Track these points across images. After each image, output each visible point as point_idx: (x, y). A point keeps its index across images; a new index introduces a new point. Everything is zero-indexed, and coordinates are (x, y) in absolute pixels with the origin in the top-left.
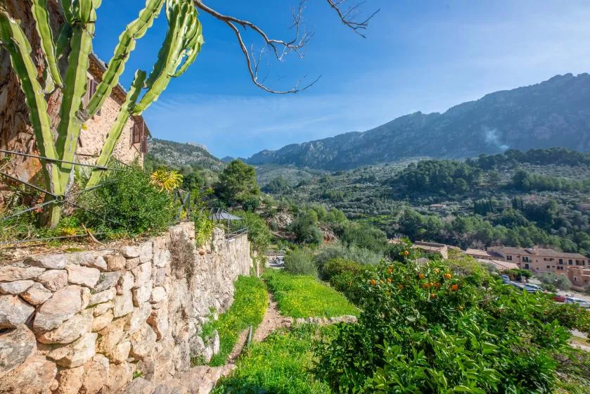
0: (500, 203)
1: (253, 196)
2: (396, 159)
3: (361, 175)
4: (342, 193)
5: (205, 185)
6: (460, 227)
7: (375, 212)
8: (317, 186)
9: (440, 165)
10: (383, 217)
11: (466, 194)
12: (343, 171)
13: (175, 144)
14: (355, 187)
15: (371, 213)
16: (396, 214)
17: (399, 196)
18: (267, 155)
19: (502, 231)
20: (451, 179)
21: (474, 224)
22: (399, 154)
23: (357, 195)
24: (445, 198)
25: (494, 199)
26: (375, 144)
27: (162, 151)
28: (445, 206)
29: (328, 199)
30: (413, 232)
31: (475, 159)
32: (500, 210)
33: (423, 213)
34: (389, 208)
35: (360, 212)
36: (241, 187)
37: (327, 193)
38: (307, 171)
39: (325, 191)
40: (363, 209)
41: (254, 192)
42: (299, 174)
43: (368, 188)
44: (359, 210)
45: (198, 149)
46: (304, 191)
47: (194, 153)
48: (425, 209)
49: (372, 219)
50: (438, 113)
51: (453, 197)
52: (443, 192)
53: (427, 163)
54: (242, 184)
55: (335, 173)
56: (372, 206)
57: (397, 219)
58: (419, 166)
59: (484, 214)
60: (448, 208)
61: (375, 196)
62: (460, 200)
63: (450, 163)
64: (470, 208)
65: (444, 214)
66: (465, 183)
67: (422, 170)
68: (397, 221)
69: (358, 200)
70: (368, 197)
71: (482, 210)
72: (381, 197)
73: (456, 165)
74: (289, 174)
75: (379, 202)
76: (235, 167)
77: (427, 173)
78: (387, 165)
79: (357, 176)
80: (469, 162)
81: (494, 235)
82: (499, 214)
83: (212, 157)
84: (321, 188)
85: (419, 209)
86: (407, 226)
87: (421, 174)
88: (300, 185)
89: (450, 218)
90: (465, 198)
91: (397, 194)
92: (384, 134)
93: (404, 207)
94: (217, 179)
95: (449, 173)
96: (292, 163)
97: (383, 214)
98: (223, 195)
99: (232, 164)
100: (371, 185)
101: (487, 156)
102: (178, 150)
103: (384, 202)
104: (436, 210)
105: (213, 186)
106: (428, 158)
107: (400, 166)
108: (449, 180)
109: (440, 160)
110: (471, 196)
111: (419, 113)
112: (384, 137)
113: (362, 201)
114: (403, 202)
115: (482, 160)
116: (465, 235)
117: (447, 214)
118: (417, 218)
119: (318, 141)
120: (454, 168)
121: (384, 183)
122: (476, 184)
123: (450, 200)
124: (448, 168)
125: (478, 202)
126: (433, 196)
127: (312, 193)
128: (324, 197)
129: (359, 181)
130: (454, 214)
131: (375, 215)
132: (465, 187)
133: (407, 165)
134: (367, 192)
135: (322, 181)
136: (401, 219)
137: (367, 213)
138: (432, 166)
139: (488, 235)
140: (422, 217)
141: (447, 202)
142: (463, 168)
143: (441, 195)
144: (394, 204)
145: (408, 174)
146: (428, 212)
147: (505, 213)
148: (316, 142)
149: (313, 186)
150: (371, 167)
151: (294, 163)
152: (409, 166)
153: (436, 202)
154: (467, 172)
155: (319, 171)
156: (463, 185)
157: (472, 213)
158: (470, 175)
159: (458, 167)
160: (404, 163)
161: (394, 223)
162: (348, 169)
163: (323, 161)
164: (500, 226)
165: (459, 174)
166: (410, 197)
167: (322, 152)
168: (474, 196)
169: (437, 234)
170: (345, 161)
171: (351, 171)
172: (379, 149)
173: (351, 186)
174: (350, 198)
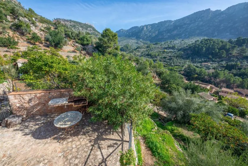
0: (241, 65)
1: (116, 51)
2: (188, 38)
3: (168, 45)
4: (157, 54)
5: (91, 43)
6: (216, 76)
7: (172, 64)
8: (145, 50)
9: (214, 42)
10: (176, 67)
11: (223, 59)
12: (159, 43)
13: (80, 23)
14: (164, 51)
15: (170, 65)
16: (183, 66)
17: (186, 57)
18: (123, 32)
19: (238, 79)
20: (218, 50)
21: (224, 74)
22: (189, 35)
23: (165, 55)
24: (210, 60)
25: (239, 63)
26: (179, 28)
27: (74, 26)
28: (209, 64)
29: (150, 56)
30: (190, 76)
31: (234, 40)
32: (240, 69)
33: (197, 67)
34: (180, 63)
36: (110, 45)
37: (150, 53)
38: (141, 42)
39: (149, 52)
40: (167, 62)
41: (116, 49)
42: (137, 43)
43: (170, 52)
44: (164, 63)
45: (90, 27)
46: (139, 51)
47: (89, 29)
48: (199, 65)
49: (170, 67)
50: (220, 10)
51: (216, 60)
52: (210, 56)
53: (206, 40)
54: (111, 44)
55: (155, 43)
56: (171, 61)
57: (183, 69)
58: (201, 42)
59: (230, 70)
60: (211, 65)
61: (174, 57)
62: (218, 62)
63: (219, 41)
64: (223, 67)
65: (208, 68)
66: (225, 53)
67: (202, 44)
68: (183, 70)
69: (165, 58)
70: (170, 57)
71: (229, 68)
72: (177, 57)
73: (222, 42)
74: (132, 43)
75: (175, 59)
76: (107, 33)
77: (205, 46)
78: (183, 40)
79: (166, 45)
80: (230, 42)
81: (234, 81)
82: (238, 71)
83: (97, 31)
84: (147, 51)
85: (195, 65)
86: (188, 73)
87: (201, 46)
88: (137, 49)
89: (212, 71)
90: (222, 61)
91: (185, 56)
92: (185, 22)
93: (187, 63)
94: (98, 41)
95: (217, 47)
96: (134, 37)
97: (176, 65)
98: (100, 49)
99: (105, 31)
100: (172, 51)
101: (243, 38)
102: (81, 27)
103: (178, 60)
104: (205, 66)
105: (95, 44)
106: (206, 38)
107: (190, 41)
108: (216, 51)
109: (214, 39)
110: (225, 60)
111: (209, 9)
112: (185, 24)
113: (167, 58)
114: (188, 61)
116: (218, 80)
117: (210, 69)
118: (195, 69)
119: (149, 25)
120: (221, 44)
121: (179, 50)
122: (231, 54)
123: (213, 61)
124: (218, 44)
125: (229, 63)
126: (204, 58)
127: (142, 53)
128: (148, 55)
129: (166, 48)
130: (214, 68)
131: (172, 66)
132: (224, 55)
134: (169, 54)
135: (147, 47)
136: (185, 69)
137: (168, 64)
138: (209, 42)
139: (230, 81)
140: (197, 69)
141: (211, 62)
142: (226, 44)
143: (209, 58)
144: (183, 61)
145: (194, 46)
146: (200, 66)
147: (243, 70)
148: (147, 25)
149: (143, 49)
150: (174, 41)
151: (135, 37)
152: (196, 41)
153: (205, 62)
154: (228, 47)
155: (147, 42)
156: (223, 54)
157: (223, 69)
158: (229, 48)
159: (224, 44)
160: (192, 40)
161: (181, 70)
162: (162, 42)
163: (150, 36)
164: (237, 77)
165: (223, 48)
166: (192, 58)
167: (150, 32)
168: (227, 60)
169: (203, 78)
170: (161, 37)
171: (163, 43)
172: (180, 31)
173: (162, 50)
174: (160, 57)
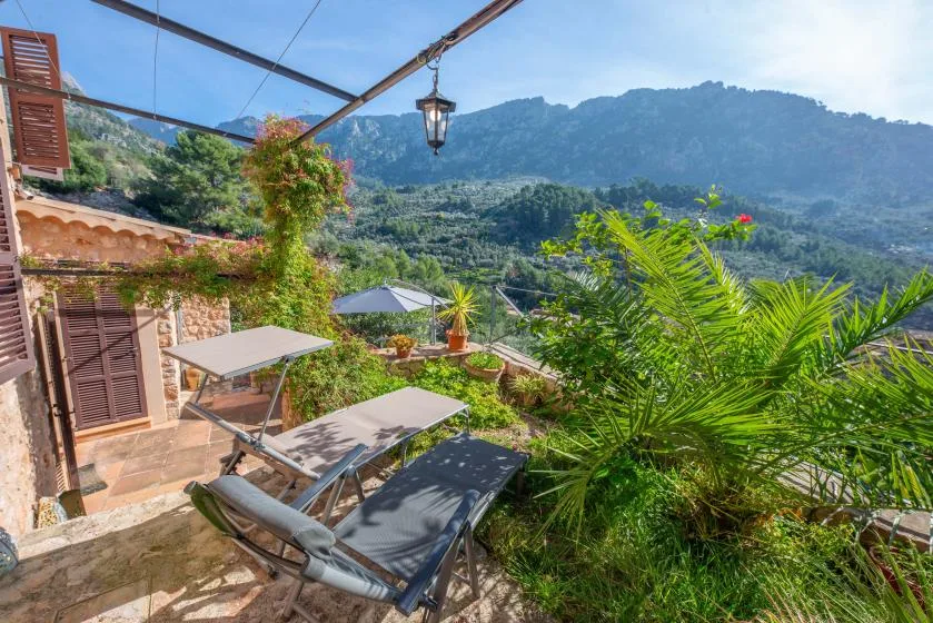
2: (502, 176)
3: (449, 198)
4: (416, 228)
7: (471, 262)
8: (370, 210)
9: (565, 195)
10: (482, 270)
12: (416, 186)
14: (438, 218)
15: (465, 264)
16: (501, 268)
17: (506, 238)
22: (506, 169)
23: (441, 231)
26: (471, 143)
28: (564, 257)
29: (391, 236)
31: (605, 190)
33: (537, 266)
34: (491, 257)
35: (447, 262)
37: (389, 223)
39: (385, 220)
40: (453, 256)
43: (458, 220)
44: (445, 257)
46: (343, 216)
48: (540, 260)
49: (467, 273)
50: (566, 106)
53: (548, 188)
55: (402, 187)
56: (466, 252)
57: (503, 273)
58: (537, 192)
60: (568, 259)
61: (472, 236)
63: (576, 192)
65: (563, 268)
67: (540, 199)
68: (503, 278)
69: (444, 240)
70: (460, 236)
72: (479, 238)
73: (583, 195)
75: (477, 246)
77: (547, 204)
78: (488, 184)
79: (440, 197)
80: (598, 194)
84: (377, 215)
85: (532, 260)
87: (539, 205)
91: (503, 235)
92: (487, 127)
93: (512, 255)
97: (483, 265)
100: (464, 216)
101: (619, 187)
103: (484, 247)
104: (555, 263)
106: (546, 182)
107: (510, 188)
109: (564, 185)
111: (541, 99)
112: (487, 133)
113: (451, 243)
114: (511, 249)
115: (613, 192)
117: (568, 269)
118: (532, 273)
119: (367, 117)
120: (579, 199)
121: (483, 216)
124: (574, 199)
127: (359, 223)
128: (384, 231)
129: (444, 208)
131: (471, 268)
133: (518, 189)
134: (457, 228)
135: (377, 201)
136: (509, 274)
137: (459, 263)
138: (553, 194)
140: (538, 272)
142: (591, 201)
144: (498, 251)
145: (520, 203)
146: (544, 265)
148: (364, 118)
149: (361, 208)
150: (463, 185)
152: (523, 190)
155: (371, 181)
159: (586, 200)
160: (513, 184)
161: (499, 280)
162: (424, 184)
163: (379, 161)
166: (521, 241)
167: (376, 143)
170: (419, 168)
171: (430, 188)
172: (477, 155)
173: (430, 214)
174: (429, 236)
